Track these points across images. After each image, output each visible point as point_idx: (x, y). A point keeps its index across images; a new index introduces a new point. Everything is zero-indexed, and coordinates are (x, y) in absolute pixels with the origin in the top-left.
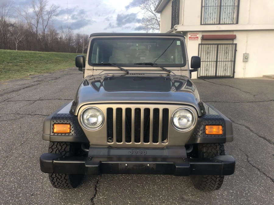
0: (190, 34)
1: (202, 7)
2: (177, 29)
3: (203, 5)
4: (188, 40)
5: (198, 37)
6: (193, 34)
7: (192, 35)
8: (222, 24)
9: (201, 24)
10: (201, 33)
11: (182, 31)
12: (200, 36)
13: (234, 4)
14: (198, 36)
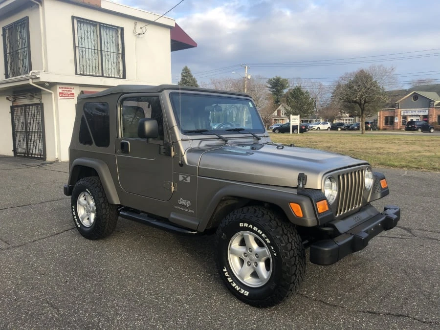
0: (60, 88)
1: (75, 47)
2: (39, 78)
3: (77, 45)
4: (59, 97)
5: (73, 94)
6: (66, 88)
7: (63, 89)
8: (106, 77)
9: (77, 74)
10: (78, 87)
11: (48, 82)
12: (76, 92)
13: (119, 51)
14: (73, 91)
